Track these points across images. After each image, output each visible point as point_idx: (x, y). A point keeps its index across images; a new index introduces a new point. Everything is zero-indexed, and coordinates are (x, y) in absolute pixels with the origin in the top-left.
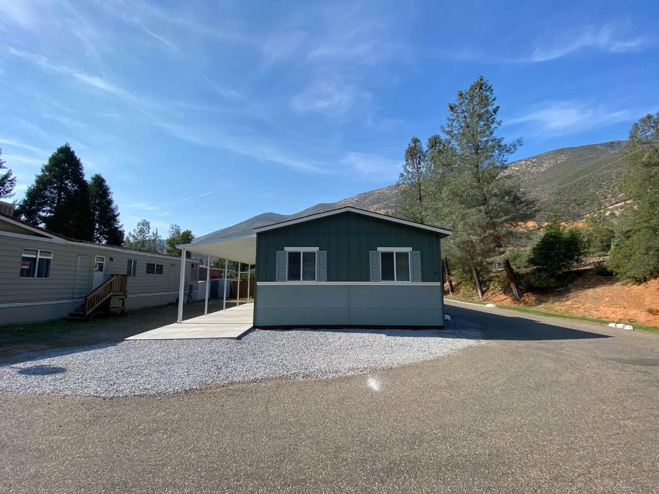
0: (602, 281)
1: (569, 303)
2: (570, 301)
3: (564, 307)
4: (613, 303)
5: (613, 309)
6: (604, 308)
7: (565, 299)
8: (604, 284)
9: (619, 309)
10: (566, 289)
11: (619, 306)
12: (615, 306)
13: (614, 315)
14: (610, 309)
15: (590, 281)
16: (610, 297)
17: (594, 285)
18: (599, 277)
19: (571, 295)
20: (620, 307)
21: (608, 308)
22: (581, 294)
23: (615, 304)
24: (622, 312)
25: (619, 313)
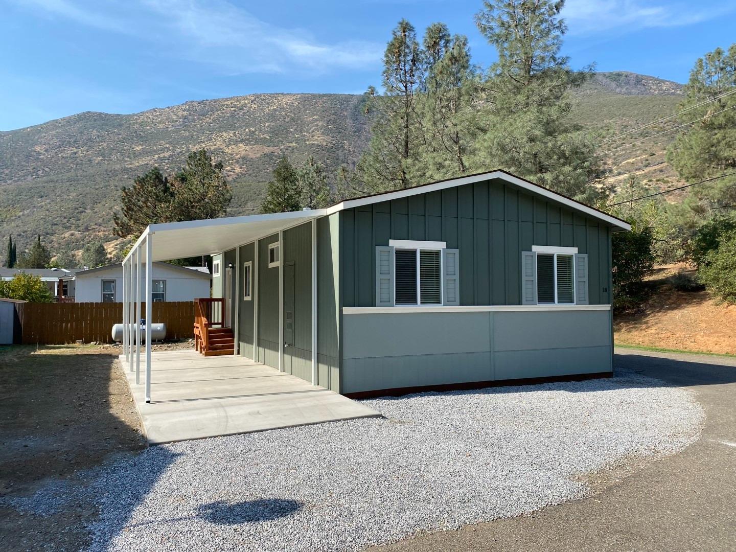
0: (685, 299)
1: (652, 331)
2: (654, 328)
3: (647, 339)
4: (712, 331)
5: (715, 339)
6: (703, 337)
7: (644, 326)
8: (688, 303)
9: (722, 339)
10: (639, 310)
11: (722, 334)
12: (717, 334)
13: (717, 347)
14: (711, 338)
15: (669, 299)
16: (706, 322)
17: (676, 306)
18: (680, 293)
19: (651, 319)
20: (724, 336)
21: (708, 338)
22: (664, 318)
23: (717, 332)
24: (728, 343)
25: (724, 344)
